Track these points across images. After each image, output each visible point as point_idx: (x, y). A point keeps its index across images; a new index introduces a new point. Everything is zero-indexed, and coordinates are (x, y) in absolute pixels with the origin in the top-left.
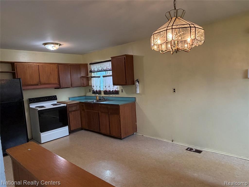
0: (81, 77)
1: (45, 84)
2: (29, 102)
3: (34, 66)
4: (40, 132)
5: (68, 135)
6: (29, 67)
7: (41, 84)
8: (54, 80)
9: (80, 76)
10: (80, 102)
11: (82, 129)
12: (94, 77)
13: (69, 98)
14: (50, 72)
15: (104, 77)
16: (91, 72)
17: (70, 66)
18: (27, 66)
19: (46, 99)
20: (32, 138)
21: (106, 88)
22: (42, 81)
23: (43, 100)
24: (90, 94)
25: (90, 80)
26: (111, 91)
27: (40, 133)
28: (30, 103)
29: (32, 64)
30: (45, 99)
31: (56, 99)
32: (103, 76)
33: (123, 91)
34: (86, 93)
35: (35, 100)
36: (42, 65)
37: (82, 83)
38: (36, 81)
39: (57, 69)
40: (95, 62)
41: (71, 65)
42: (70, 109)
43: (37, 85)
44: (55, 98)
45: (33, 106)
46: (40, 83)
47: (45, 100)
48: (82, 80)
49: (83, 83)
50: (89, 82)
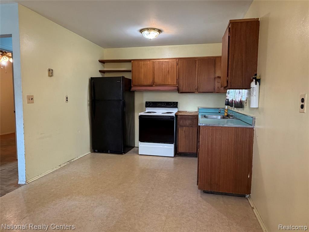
0: (215, 77)
4: (139, 140)
5: (173, 156)
7: (155, 85)
8: (171, 80)
13: (199, 108)
19: (164, 105)
22: (157, 80)
23: (159, 105)
31: (176, 107)
35: (151, 104)
36: (159, 61)
37: (216, 87)
41: (199, 59)
43: (151, 86)
44: (175, 105)
47: (162, 105)
49: (218, 87)
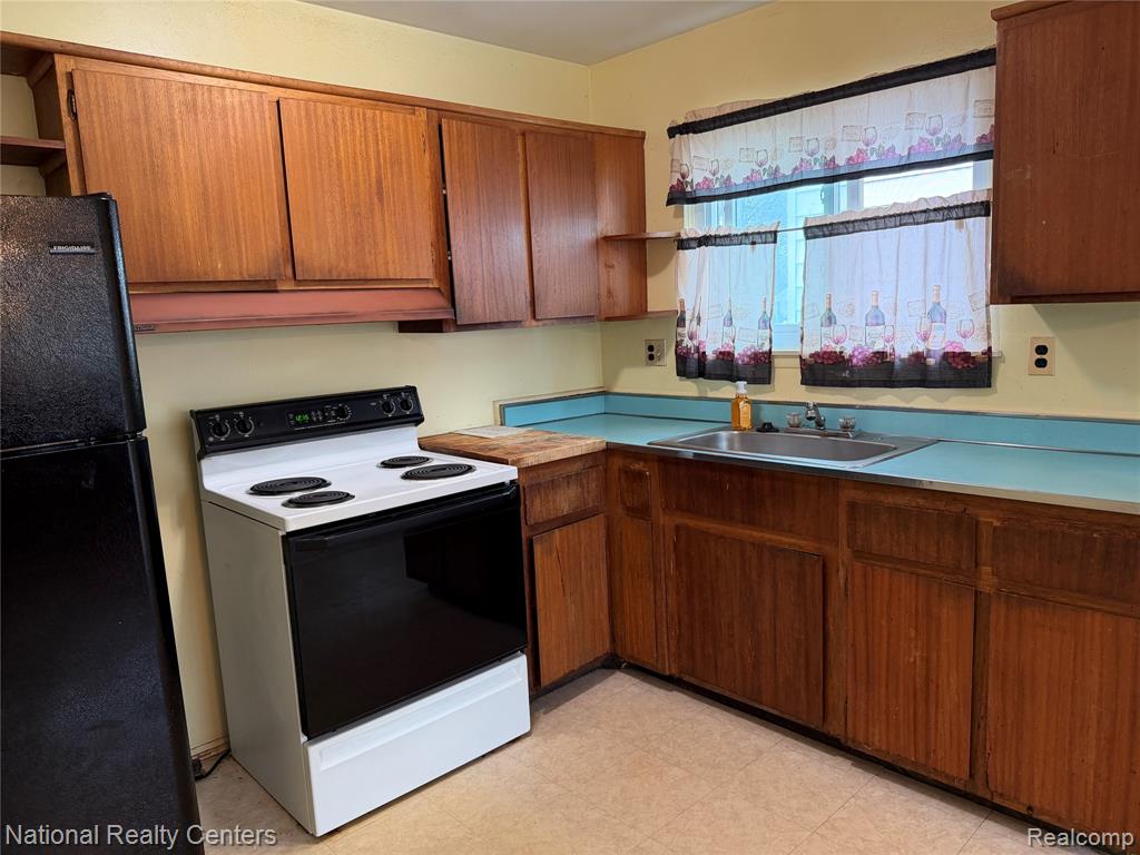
0: (597, 241)
1: (329, 283)
2: (198, 448)
3: (236, 100)
4: (305, 731)
5: (528, 727)
6: (192, 107)
7: (299, 282)
8: (403, 247)
9: (594, 235)
10: (611, 451)
11: (613, 662)
12: (705, 241)
13: (503, 408)
14: (373, 174)
15: (812, 232)
16: (680, 196)
17: (524, 134)
18: (177, 98)
19: (342, 421)
20: (229, 750)
21: (838, 331)
23: (311, 422)
24: (663, 379)
25: (657, 271)
26: (905, 355)
27: (304, 739)
28: (204, 454)
29: (223, 82)
30: (325, 419)
31: (417, 419)
32: (806, 229)
33: (1057, 356)
34: (611, 372)
36: (307, 101)
37: (604, 292)
38: (255, 252)
39: (427, 154)
40: (728, 111)
41: (532, 132)
42: (536, 509)
44: (405, 405)
45: (230, 476)
46: (289, 271)
47: (331, 422)
48: (602, 266)
49: (609, 292)
50: (652, 283)
